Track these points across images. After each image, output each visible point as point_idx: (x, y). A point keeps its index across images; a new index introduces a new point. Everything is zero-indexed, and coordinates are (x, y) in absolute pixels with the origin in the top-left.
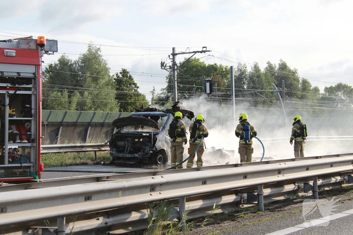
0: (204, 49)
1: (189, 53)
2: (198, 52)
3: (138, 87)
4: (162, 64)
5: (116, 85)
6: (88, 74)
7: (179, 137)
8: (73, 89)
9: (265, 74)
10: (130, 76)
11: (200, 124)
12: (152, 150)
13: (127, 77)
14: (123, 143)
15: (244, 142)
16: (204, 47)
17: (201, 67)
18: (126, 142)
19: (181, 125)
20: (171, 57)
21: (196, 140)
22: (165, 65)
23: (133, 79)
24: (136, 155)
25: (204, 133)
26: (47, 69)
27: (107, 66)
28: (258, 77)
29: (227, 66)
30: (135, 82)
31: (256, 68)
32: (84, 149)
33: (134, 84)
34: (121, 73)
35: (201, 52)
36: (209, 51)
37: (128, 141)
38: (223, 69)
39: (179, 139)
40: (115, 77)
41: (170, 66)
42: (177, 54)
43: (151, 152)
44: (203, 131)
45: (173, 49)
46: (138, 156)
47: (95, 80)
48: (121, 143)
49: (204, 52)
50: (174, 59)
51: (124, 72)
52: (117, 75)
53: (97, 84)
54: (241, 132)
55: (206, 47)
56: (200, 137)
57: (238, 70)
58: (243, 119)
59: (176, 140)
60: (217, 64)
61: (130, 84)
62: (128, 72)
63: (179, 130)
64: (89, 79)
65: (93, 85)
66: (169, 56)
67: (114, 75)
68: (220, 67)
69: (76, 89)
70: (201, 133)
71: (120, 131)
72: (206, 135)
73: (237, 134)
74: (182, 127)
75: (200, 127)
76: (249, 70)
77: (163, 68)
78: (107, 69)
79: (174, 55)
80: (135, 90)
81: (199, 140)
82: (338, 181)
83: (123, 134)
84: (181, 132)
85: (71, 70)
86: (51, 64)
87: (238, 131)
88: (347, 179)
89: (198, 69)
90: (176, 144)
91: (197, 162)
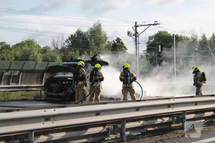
0: (156, 23)
1: (145, 25)
2: (151, 25)
3: (127, 49)
4: (129, 33)
5: (112, 48)
6: (93, 41)
7: (81, 81)
8: (84, 50)
9: (210, 41)
10: (122, 42)
11: (97, 71)
12: (72, 91)
13: (120, 42)
14: (54, 85)
15: (125, 86)
16: (156, 22)
17: (168, 36)
18: (57, 84)
19: (82, 72)
20: (134, 28)
21: (94, 83)
22: (130, 33)
23: (123, 44)
24: (61, 94)
25: (100, 77)
26: (69, 37)
27: (107, 36)
28: (205, 43)
29: (185, 36)
30: (125, 46)
31: (204, 37)
32: (29, 89)
33: (124, 47)
34: (116, 40)
35: (154, 25)
36: (159, 24)
37: (58, 83)
38: (182, 38)
39: (80, 82)
40: (113, 42)
41: (133, 34)
42: (138, 26)
43: (72, 92)
44: (99, 76)
45: (136, 23)
46: (62, 95)
47: (98, 44)
48: (53, 85)
49: (156, 24)
50: (136, 29)
51: (118, 40)
52: (114, 41)
53: (99, 47)
54: (123, 78)
55: (157, 22)
56: (97, 81)
57: (192, 39)
58: (125, 67)
59: (79, 83)
60: (178, 35)
61: (122, 47)
62: (120, 40)
63: (81, 75)
64: (94, 44)
65: (96, 47)
66: (133, 27)
67: (112, 42)
68: (181, 36)
69: (85, 50)
70: (98, 78)
71: (53, 76)
72: (102, 79)
73: (121, 80)
74: (83, 73)
75: (97, 73)
76: (199, 38)
77: (129, 35)
78: (106, 38)
79: (136, 26)
80: (125, 51)
81: (96, 83)
82: (165, 122)
83: (55, 78)
84: (82, 77)
85: (83, 38)
86: (72, 35)
87: (121, 77)
88: (176, 120)
89: (166, 38)
90: (79, 87)
91: (95, 100)
